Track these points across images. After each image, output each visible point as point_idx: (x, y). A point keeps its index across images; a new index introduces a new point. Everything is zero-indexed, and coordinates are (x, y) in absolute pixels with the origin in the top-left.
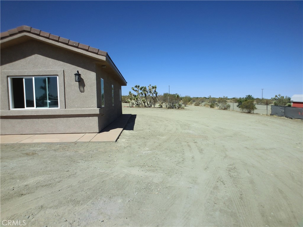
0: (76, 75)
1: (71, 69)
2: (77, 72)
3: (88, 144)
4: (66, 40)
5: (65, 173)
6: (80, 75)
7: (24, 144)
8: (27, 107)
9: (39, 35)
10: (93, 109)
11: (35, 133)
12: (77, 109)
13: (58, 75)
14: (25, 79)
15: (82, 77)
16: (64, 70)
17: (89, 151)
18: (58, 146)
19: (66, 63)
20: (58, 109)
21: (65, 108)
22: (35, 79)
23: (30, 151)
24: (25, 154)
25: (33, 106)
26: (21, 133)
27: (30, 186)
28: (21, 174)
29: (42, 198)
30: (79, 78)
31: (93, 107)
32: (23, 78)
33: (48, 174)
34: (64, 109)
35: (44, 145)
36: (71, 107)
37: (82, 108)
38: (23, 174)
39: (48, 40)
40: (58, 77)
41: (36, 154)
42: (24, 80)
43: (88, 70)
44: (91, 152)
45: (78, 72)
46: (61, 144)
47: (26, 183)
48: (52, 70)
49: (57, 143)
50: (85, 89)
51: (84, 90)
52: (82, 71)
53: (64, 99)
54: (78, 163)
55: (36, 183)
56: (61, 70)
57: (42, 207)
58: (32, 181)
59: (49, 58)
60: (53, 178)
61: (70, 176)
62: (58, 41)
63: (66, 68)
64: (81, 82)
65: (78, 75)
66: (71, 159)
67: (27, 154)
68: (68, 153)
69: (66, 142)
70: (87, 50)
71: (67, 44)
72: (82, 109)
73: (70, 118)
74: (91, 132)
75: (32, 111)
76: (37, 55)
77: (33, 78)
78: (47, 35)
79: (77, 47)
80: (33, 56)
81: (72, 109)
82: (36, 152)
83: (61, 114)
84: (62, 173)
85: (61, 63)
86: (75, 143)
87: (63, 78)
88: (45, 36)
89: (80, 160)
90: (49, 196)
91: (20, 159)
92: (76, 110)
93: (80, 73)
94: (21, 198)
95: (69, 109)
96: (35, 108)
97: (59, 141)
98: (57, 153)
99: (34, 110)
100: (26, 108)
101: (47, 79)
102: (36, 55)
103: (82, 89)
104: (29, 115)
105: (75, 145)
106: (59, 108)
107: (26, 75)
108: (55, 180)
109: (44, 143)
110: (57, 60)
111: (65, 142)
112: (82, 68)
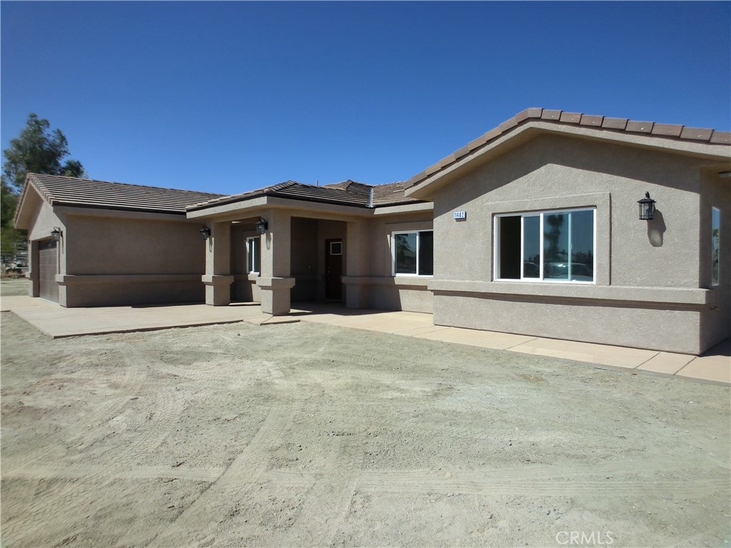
0: (641, 202)
1: (630, 190)
2: (644, 197)
3: (668, 380)
4: (618, 121)
5: (616, 439)
6: (653, 201)
7: (518, 356)
8: (525, 276)
9: (557, 122)
10: (685, 289)
11: (537, 335)
12: (641, 288)
13: (595, 206)
14: (525, 218)
15: (658, 206)
16: (610, 194)
17: (673, 400)
18: (591, 372)
19: (615, 177)
20: (592, 284)
21: (610, 284)
22: (544, 217)
23: (530, 371)
24: (523, 376)
25: (538, 276)
26: (510, 330)
27: (541, 447)
28: (519, 417)
29: (569, 482)
30: (649, 210)
31: (685, 285)
32: (520, 217)
33: (574, 432)
34: (606, 286)
35: (558, 364)
36: (625, 281)
37: (654, 286)
38: (523, 417)
39: (577, 128)
40: (595, 211)
41: (542, 380)
42: (522, 219)
43: (677, 187)
44: (681, 405)
45: (648, 195)
46: (597, 367)
47: (531, 439)
48: (582, 194)
49: (588, 363)
50: (664, 238)
51: (662, 239)
52: (658, 192)
53: (608, 261)
54: (647, 426)
55: (553, 445)
56: (603, 195)
57: (573, 501)
58: (545, 438)
59: (575, 169)
60: (590, 445)
61: (629, 450)
62: (600, 128)
63: (617, 189)
64: (654, 219)
65: (648, 202)
66: (626, 410)
67: (526, 378)
68: (617, 394)
69: (609, 366)
70: (678, 138)
71: (623, 131)
72: (655, 288)
73: (621, 309)
74: (674, 350)
75: (535, 286)
76: (551, 164)
77: (542, 215)
78: (575, 119)
79: (649, 134)
80: (543, 169)
81: (627, 287)
82: (543, 377)
83: (599, 298)
84: (608, 438)
85: (605, 176)
86: (634, 372)
87: (609, 212)
88: (572, 120)
89: (650, 416)
90: (586, 482)
91: (513, 385)
92: (637, 290)
93: (652, 197)
94: (527, 467)
95: (618, 287)
96: (540, 280)
97: (590, 361)
98: (589, 388)
99: (539, 284)
100: (523, 280)
101: (570, 216)
102: (549, 165)
103: (656, 237)
104: (527, 294)
105: (633, 377)
106: (594, 282)
107: (527, 209)
108: (593, 450)
109: (557, 360)
110: (595, 171)
111: (606, 366)
112: (661, 184)
